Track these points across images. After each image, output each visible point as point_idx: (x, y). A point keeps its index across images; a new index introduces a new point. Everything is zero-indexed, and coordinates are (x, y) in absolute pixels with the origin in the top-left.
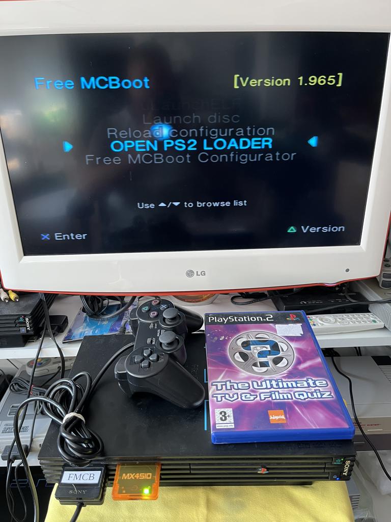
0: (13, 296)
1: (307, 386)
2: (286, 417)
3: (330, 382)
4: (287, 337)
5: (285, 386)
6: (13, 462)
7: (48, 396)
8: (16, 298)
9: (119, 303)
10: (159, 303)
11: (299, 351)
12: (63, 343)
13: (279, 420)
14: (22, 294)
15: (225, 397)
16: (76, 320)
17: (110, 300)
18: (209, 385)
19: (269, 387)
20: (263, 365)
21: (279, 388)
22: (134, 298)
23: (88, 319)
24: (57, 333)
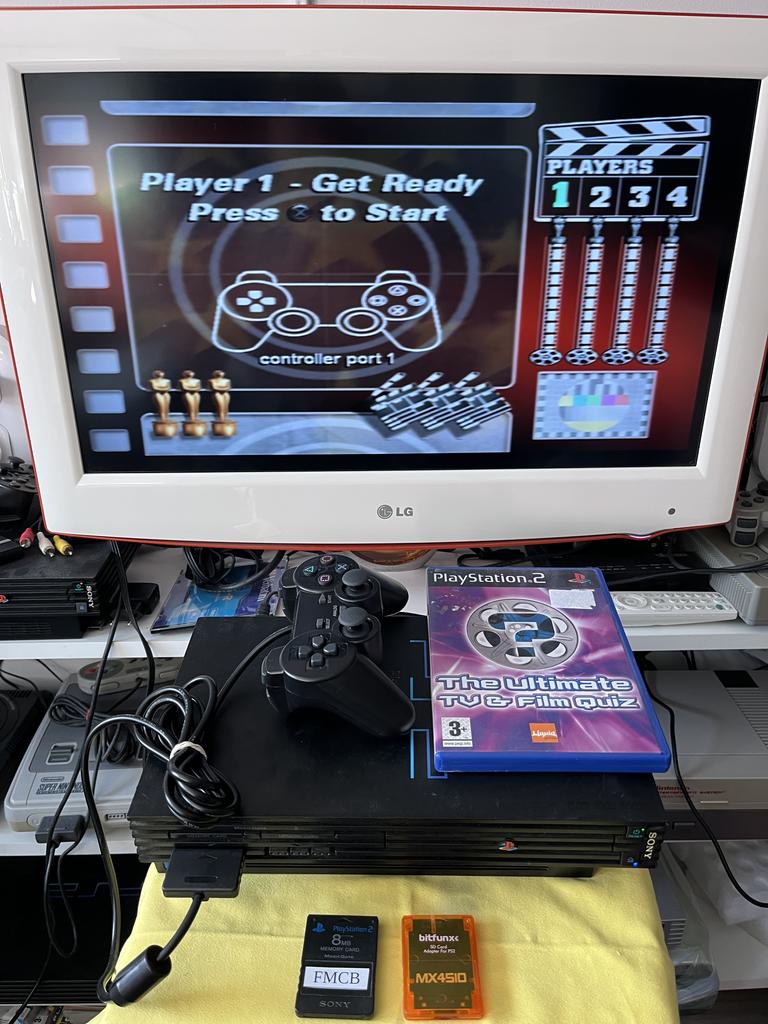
0: (62, 546)
1: (596, 688)
2: (558, 733)
3: (636, 683)
4: (568, 611)
5: (560, 687)
6: (57, 846)
7: (142, 714)
8: (67, 550)
9: (252, 562)
10: (333, 562)
11: (587, 633)
12: (152, 632)
13: (546, 738)
14: (77, 543)
15: (458, 699)
16: (174, 591)
17: (236, 558)
18: (433, 680)
19: (533, 687)
20: (524, 652)
21: (550, 690)
22: (281, 554)
23: (195, 592)
24: (140, 614)
